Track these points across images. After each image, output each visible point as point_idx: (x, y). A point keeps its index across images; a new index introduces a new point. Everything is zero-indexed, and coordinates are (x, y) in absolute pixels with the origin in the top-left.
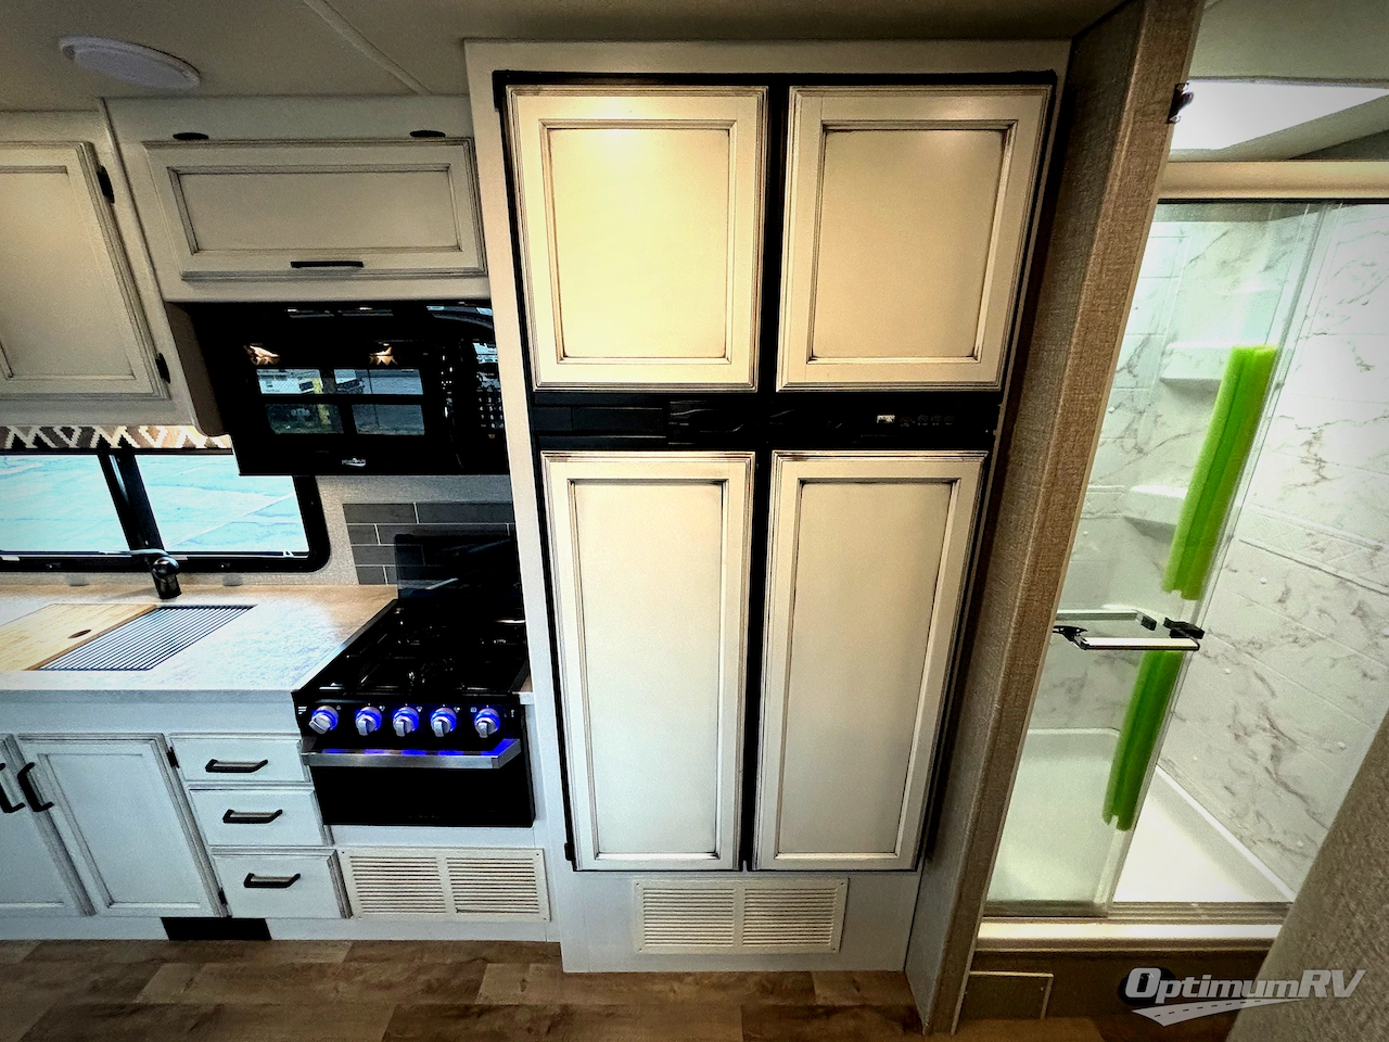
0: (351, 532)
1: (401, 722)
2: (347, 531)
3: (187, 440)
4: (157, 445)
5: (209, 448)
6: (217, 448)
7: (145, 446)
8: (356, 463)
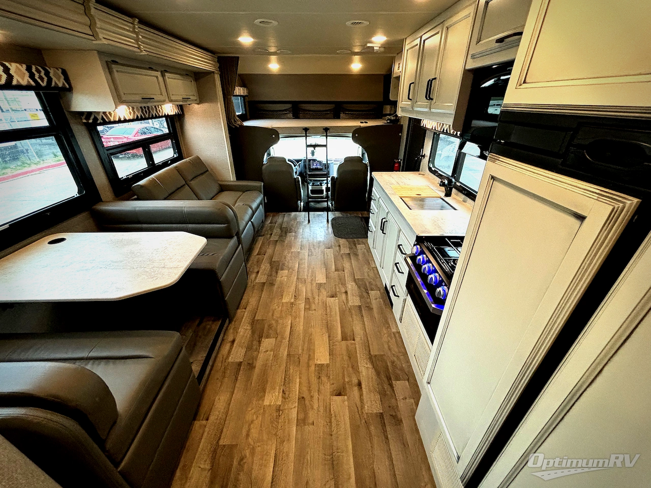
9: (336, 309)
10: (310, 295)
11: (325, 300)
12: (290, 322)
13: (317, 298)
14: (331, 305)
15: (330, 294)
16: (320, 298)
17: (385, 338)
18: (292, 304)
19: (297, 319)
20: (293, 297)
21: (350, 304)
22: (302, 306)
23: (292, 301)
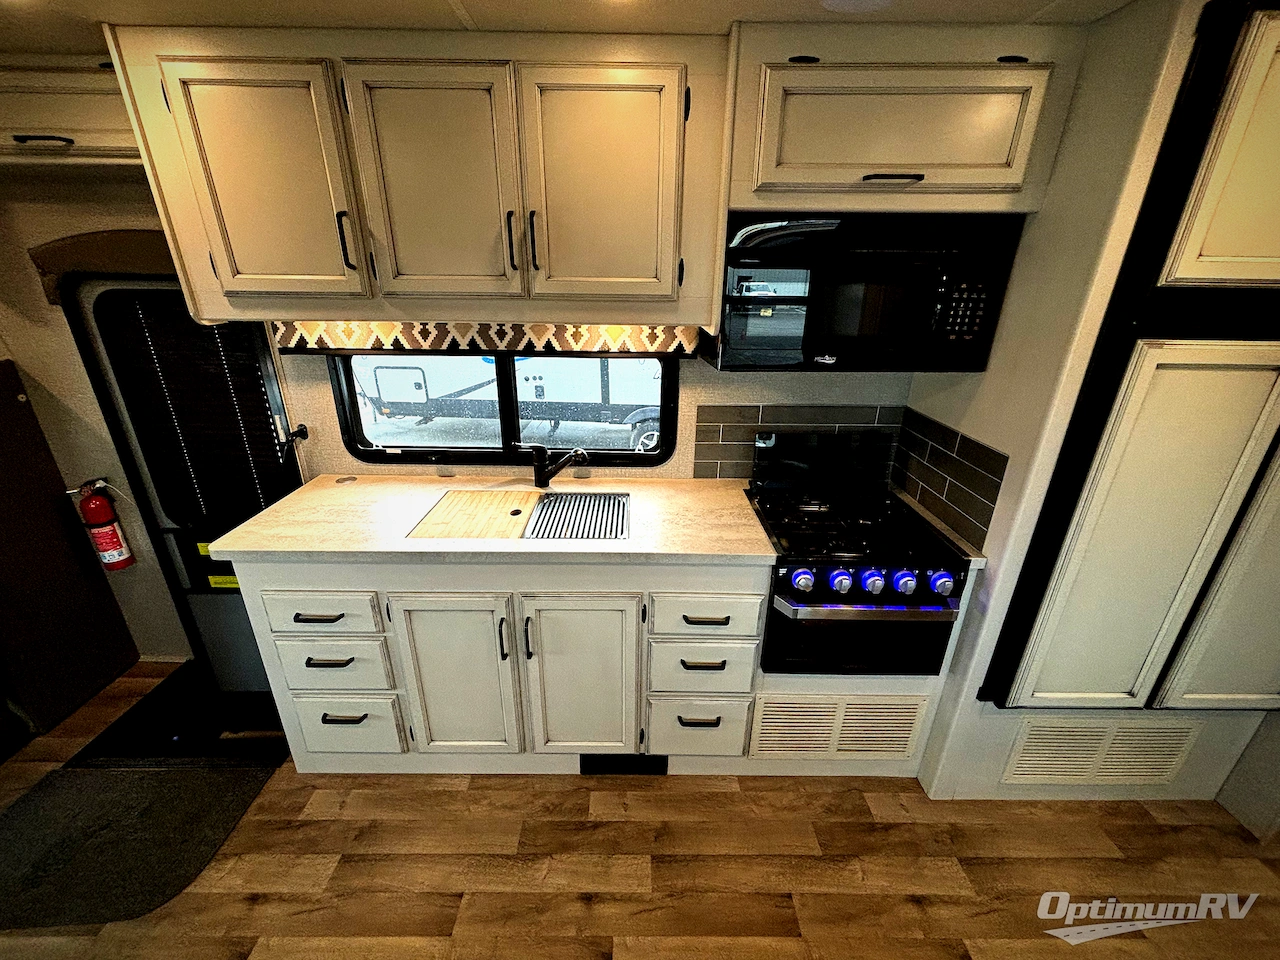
0: (699, 431)
1: (875, 583)
2: (694, 430)
3: (605, 344)
4: (577, 348)
5: (621, 352)
6: (629, 352)
7: (566, 349)
8: (829, 360)
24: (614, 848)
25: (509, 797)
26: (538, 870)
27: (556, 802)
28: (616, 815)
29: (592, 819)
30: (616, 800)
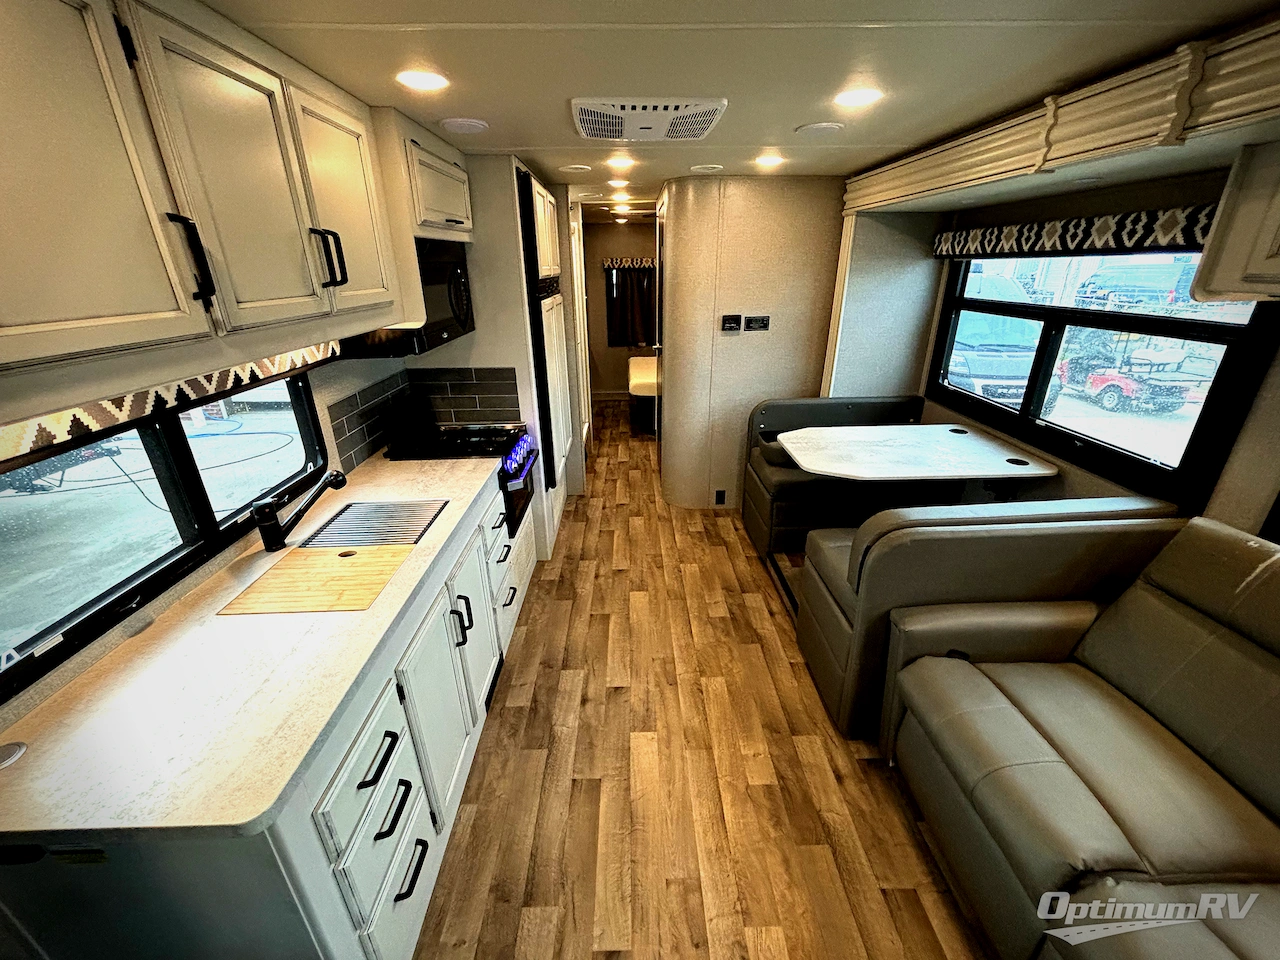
9: (613, 662)
10: (669, 694)
11: (633, 681)
12: (696, 639)
13: (652, 688)
14: (623, 671)
15: (623, 698)
16: (643, 687)
17: (543, 620)
18: (702, 673)
19: (683, 642)
20: (704, 689)
21: (582, 674)
22: (680, 669)
23: (703, 680)
24: (553, 690)
25: (495, 763)
26: (562, 733)
27: (508, 729)
28: (529, 691)
29: (529, 704)
30: (516, 691)
